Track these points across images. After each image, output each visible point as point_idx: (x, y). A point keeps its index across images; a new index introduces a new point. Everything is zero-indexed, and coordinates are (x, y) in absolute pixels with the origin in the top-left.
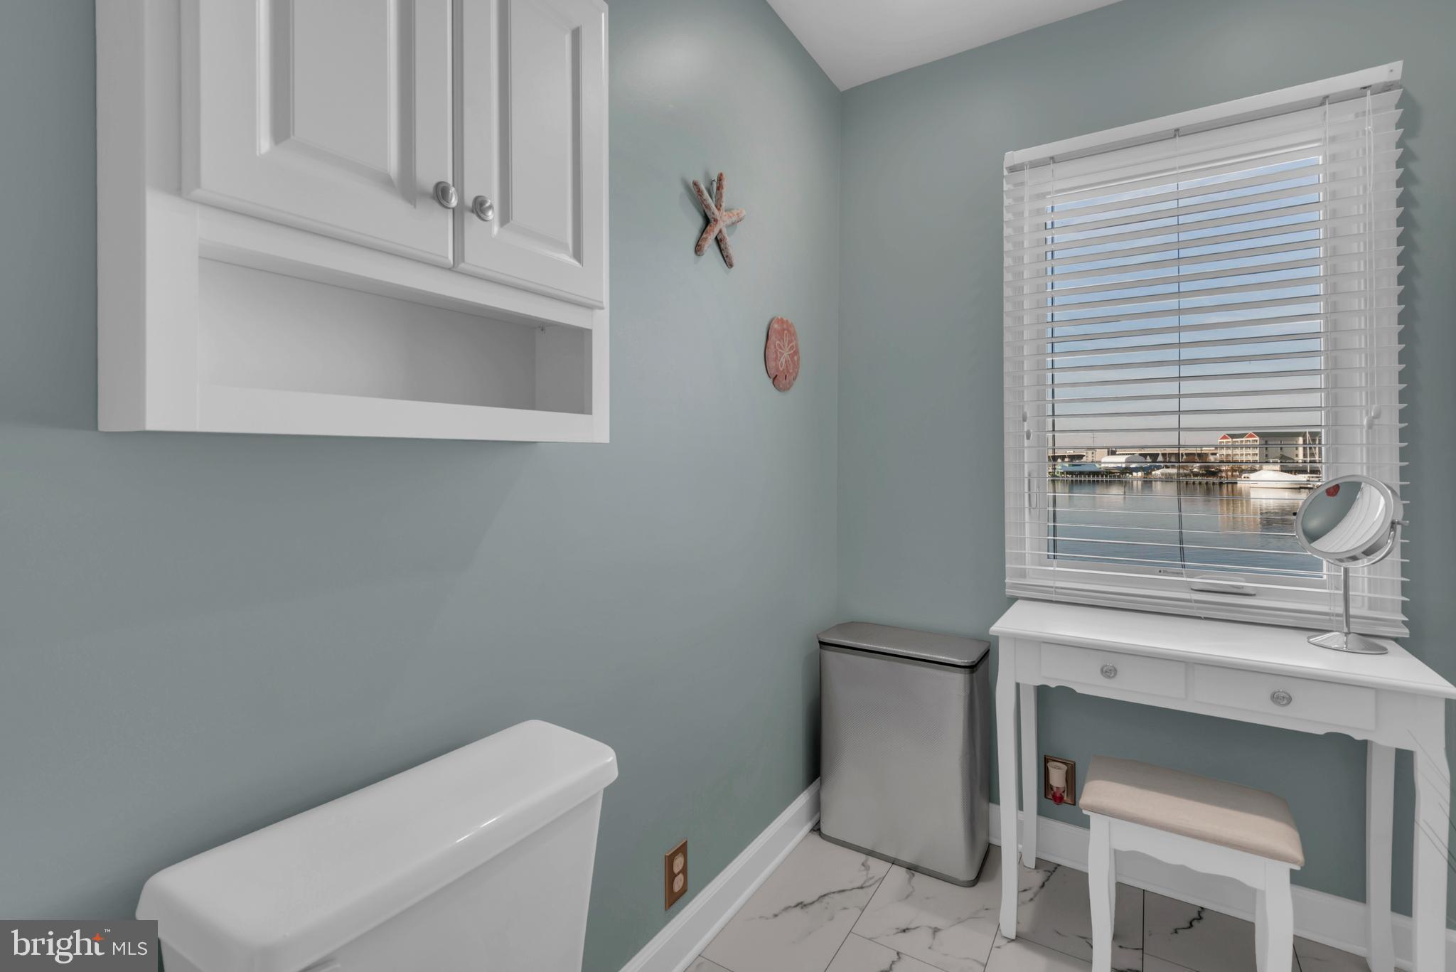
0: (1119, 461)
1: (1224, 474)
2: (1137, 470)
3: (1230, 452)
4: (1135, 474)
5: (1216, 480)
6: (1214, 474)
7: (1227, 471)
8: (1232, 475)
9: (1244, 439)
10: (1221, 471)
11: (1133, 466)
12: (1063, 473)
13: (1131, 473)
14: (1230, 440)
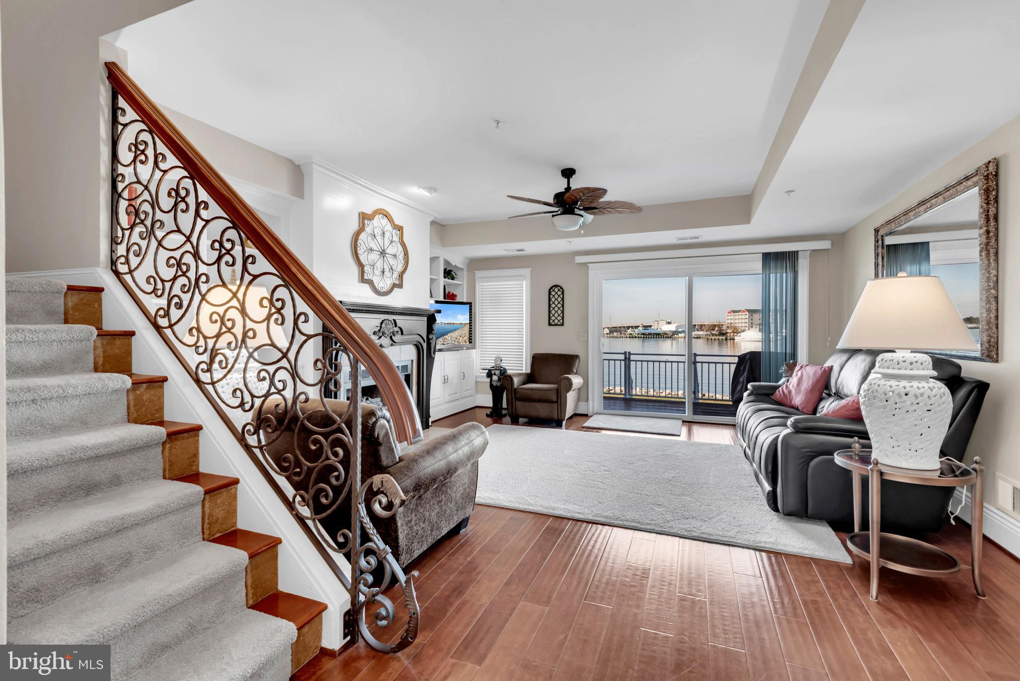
0: (672, 328)
1: (729, 335)
2: (681, 332)
3: (732, 321)
4: (680, 335)
5: (724, 338)
6: (723, 334)
7: (731, 333)
8: (733, 336)
9: (740, 313)
10: (727, 333)
11: (680, 330)
12: (639, 334)
13: (677, 334)
14: (733, 314)
